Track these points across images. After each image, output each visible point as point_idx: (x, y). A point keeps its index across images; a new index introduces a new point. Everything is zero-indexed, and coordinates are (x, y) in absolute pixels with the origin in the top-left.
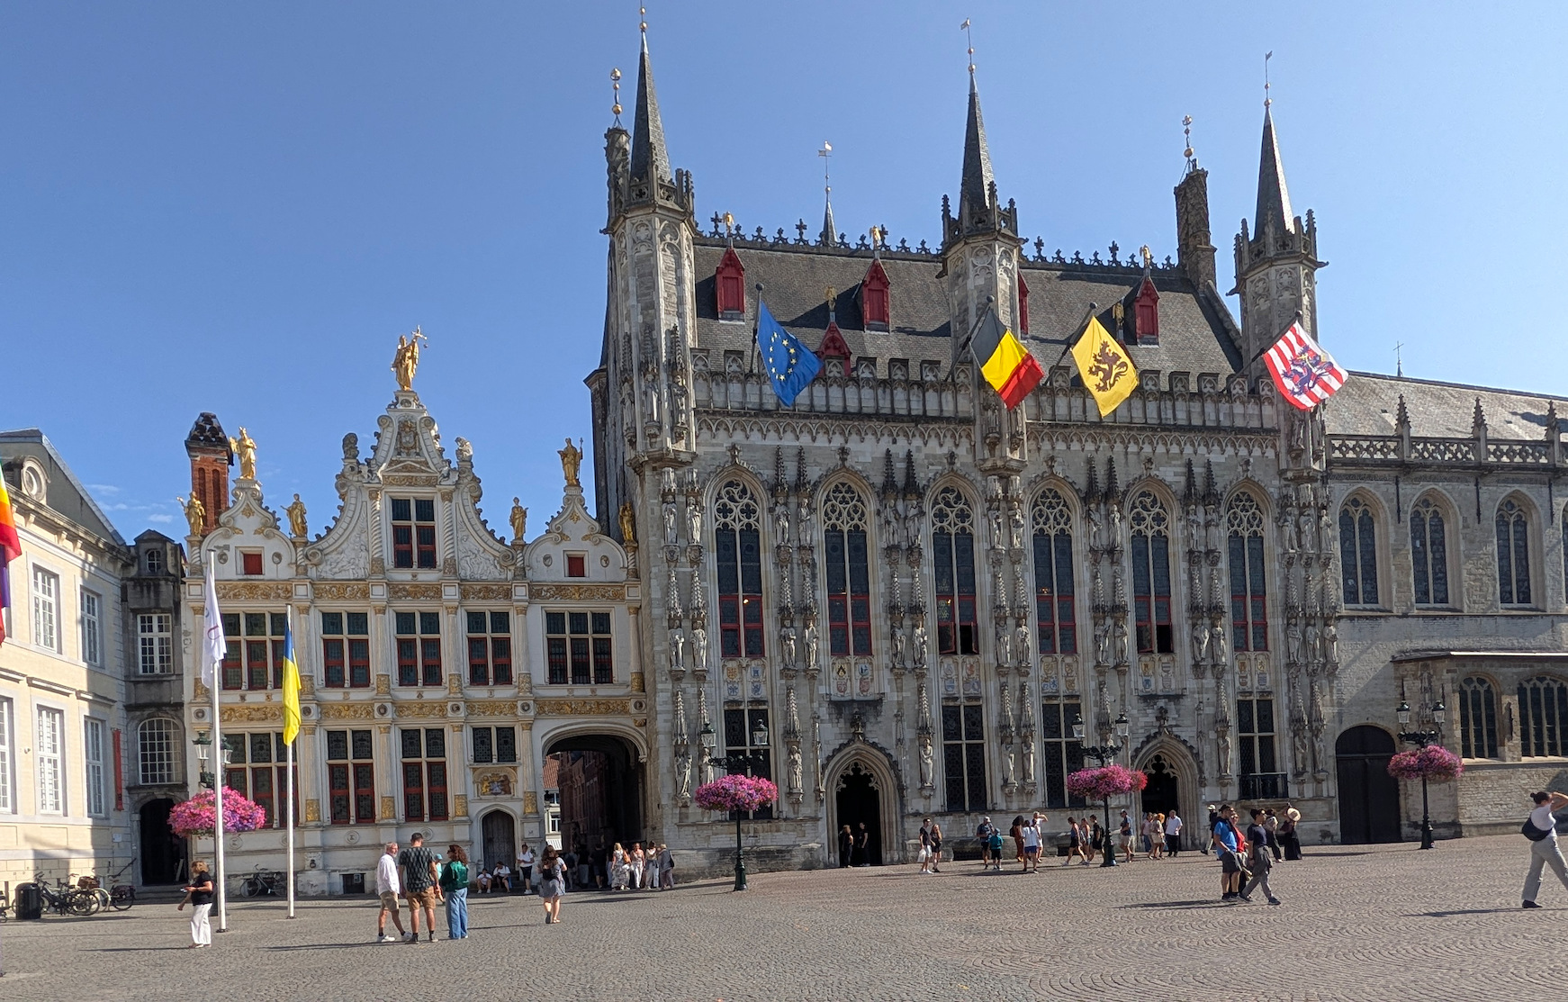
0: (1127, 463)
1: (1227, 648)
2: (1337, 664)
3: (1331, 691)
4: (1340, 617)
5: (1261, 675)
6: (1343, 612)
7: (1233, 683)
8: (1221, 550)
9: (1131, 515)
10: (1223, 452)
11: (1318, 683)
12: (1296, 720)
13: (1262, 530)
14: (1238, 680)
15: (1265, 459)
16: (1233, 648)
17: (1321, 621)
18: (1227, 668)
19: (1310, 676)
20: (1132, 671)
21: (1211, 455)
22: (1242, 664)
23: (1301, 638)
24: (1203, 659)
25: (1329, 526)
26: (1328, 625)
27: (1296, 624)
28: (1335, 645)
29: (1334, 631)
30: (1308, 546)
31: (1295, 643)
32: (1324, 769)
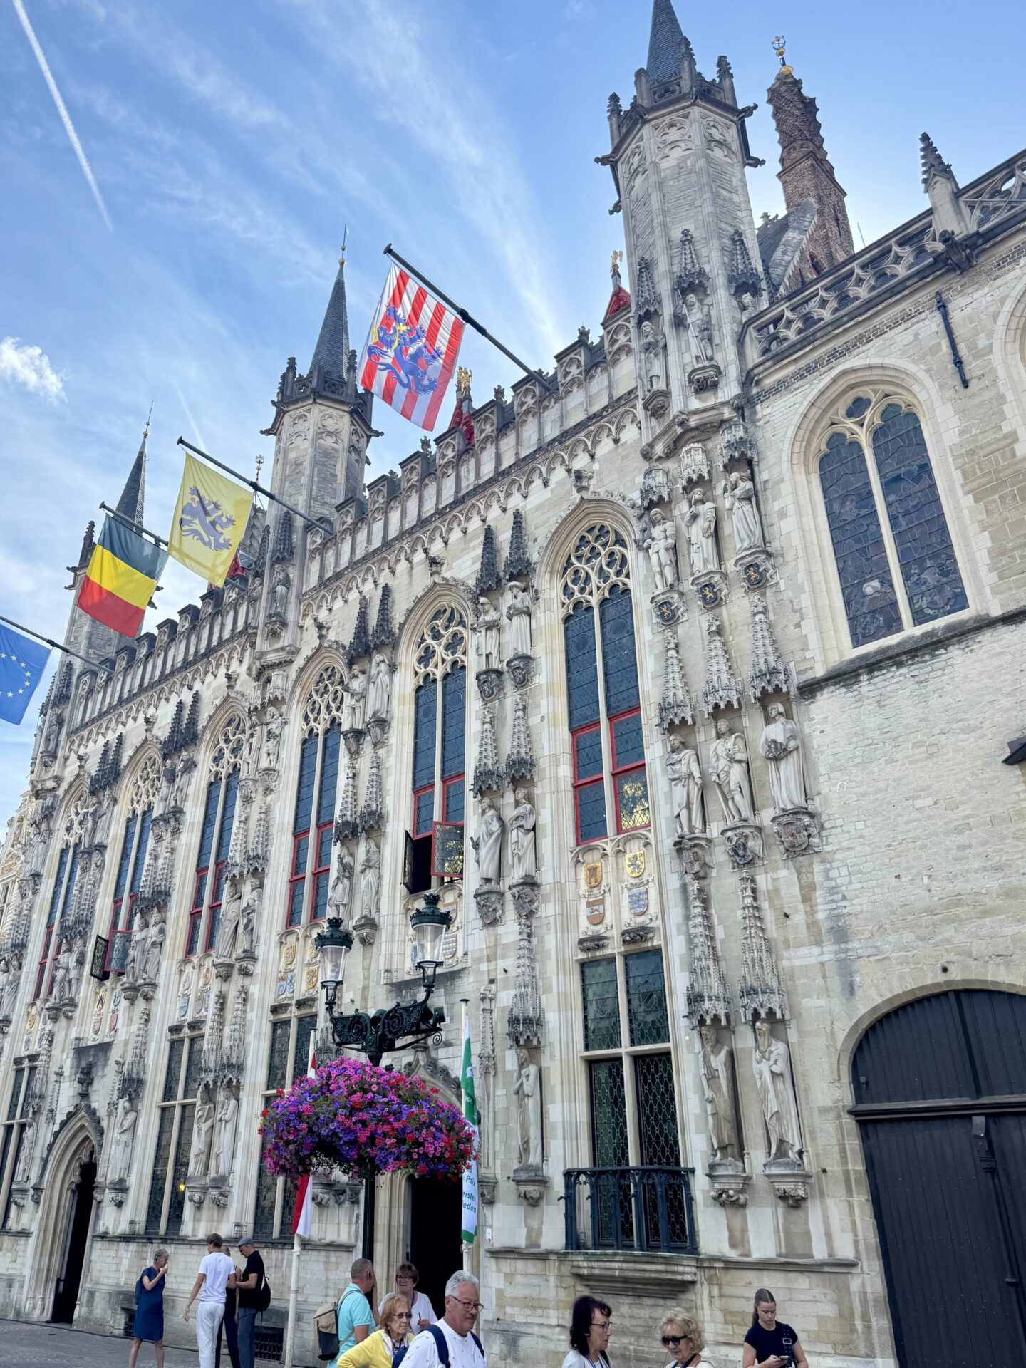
0: (410, 582)
1: (546, 844)
2: (811, 815)
3: (806, 899)
4: (810, 689)
5: (635, 891)
6: (820, 672)
7: (565, 921)
8: (539, 652)
9: (417, 655)
10: (546, 484)
11: (762, 881)
12: (694, 998)
13: (628, 576)
14: (584, 912)
15: (620, 450)
16: (570, 839)
17: (759, 717)
18: (546, 889)
19: (737, 866)
20: (384, 934)
21: (529, 499)
22: (593, 872)
23: (697, 774)
24: (488, 880)
25: (752, 497)
26: (769, 720)
27: (684, 745)
28: (789, 768)
29: (777, 732)
30: (699, 567)
31: (679, 793)
32: (792, 1155)
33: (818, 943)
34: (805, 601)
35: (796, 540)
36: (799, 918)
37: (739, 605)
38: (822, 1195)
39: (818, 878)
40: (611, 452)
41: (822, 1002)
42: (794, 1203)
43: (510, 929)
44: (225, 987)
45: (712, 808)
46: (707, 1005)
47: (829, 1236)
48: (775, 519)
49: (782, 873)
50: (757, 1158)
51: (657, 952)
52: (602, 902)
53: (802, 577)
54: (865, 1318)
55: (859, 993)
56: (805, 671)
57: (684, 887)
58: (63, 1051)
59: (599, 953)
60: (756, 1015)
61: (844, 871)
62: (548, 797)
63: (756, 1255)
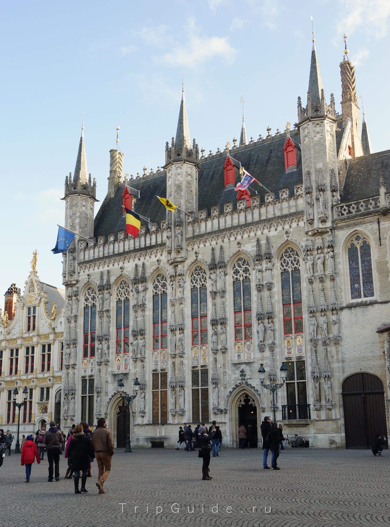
0: (230, 247)
1: (277, 334)
2: (340, 337)
3: (337, 354)
4: (342, 309)
5: (299, 347)
6: (344, 305)
7: (282, 353)
8: (275, 281)
9: (233, 271)
10: (276, 230)
11: (329, 349)
12: (313, 372)
13: (299, 266)
14: (286, 351)
15: (299, 228)
16: (283, 333)
17: (331, 313)
18: (277, 345)
19: (323, 345)
20: (229, 351)
21: (270, 233)
22: (288, 342)
23: (316, 324)
24: (261, 341)
25: (333, 257)
26: (333, 314)
27: (313, 316)
28: (336, 326)
29: (334, 318)
30: (319, 271)
31: (312, 328)
32: (330, 402)
33: (339, 363)
34: (343, 287)
35: (342, 271)
36: (335, 358)
37: (328, 284)
38: (335, 408)
39: (340, 350)
40: (296, 227)
41: (338, 374)
42: (330, 410)
43: (267, 353)
44: (174, 360)
45: (319, 332)
46: (316, 374)
47: (336, 415)
48: (337, 264)
49: (333, 348)
50: (323, 402)
51: (304, 361)
52: (291, 349)
53: (342, 281)
54: (341, 427)
55: (345, 373)
56: (341, 304)
57: (311, 348)
58: (106, 375)
59: (290, 361)
60: (326, 376)
61: (345, 349)
62: (277, 322)
63: (322, 419)
